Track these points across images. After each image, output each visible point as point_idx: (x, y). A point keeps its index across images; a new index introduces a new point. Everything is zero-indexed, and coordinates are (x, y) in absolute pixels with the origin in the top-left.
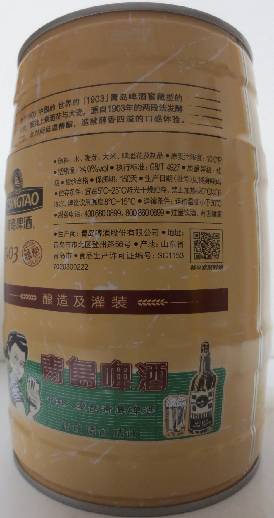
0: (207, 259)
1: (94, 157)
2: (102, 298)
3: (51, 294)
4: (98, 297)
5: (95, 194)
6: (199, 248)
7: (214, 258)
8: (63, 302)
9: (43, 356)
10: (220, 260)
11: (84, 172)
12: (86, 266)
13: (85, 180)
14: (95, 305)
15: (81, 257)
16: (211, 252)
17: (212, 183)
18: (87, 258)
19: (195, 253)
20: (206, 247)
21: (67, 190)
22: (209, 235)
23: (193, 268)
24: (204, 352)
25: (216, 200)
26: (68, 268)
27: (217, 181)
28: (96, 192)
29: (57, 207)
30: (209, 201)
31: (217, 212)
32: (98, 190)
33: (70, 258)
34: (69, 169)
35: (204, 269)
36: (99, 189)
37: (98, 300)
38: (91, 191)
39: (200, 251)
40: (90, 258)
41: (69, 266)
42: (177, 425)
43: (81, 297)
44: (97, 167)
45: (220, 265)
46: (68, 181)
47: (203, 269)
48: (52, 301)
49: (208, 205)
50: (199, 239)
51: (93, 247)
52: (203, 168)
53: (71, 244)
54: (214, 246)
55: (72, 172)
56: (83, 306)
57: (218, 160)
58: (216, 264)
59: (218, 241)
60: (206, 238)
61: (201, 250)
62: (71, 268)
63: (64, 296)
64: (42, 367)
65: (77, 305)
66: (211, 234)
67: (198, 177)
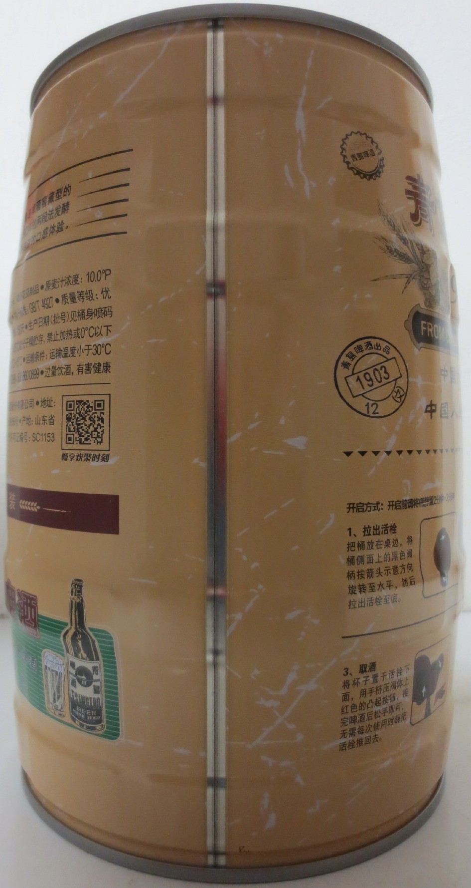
0: (84, 443)
6: (73, 425)
7: (94, 442)
10: (104, 445)
16: (89, 433)
17: (97, 317)
19: (67, 435)
20: (82, 424)
22: (86, 404)
23: (64, 457)
24: (75, 595)
25: (101, 344)
27: (105, 311)
30: (90, 347)
31: (102, 364)
35: (79, 461)
39: (73, 430)
42: (56, 699)
45: (104, 454)
47: (77, 460)
49: (87, 355)
50: (72, 412)
52: (81, 294)
54: (94, 421)
57: (103, 275)
58: (97, 453)
59: (101, 413)
60: (83, 409)
61: (74, 428)
66: (90, 402)
67: (77, 311)
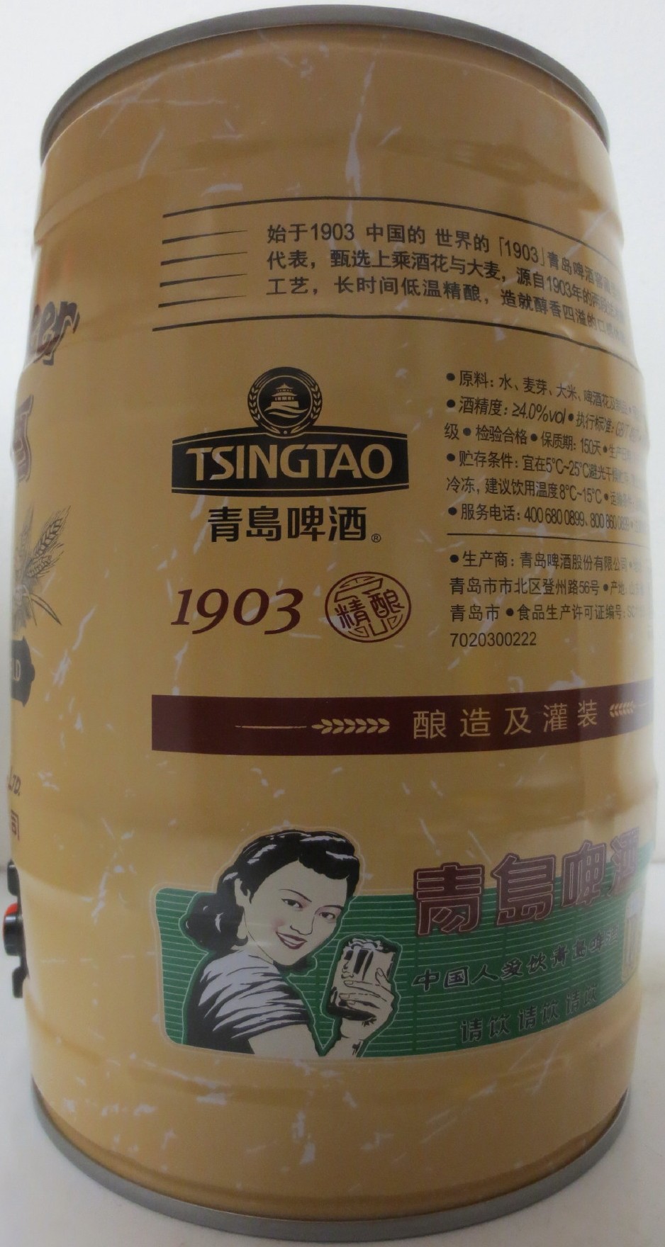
1: (542, 386)
2: (563, 708)
3: (441, 711)
4: (556, 706)
5: (542, 470)
8: (477, 727)
9: (420, 874)
11: (521, 415)
12: (533, 635)
13: (521, 435)
14: (550, 726)
15: (521, 615)
18: (534, 618)
21: (482, 454)
26: (491, 642)
28: (544, 468)
29: (456, 490)
32: (548, 463)
33: (496, 618)
34: (489, 403)
36: (549, 461)
37: (556, 714)
38: (534, 462)
40: (540, 618)
41: (495, 639)
43: (521, 711)
44: (547, 412)
46: (482, 430)
48: (444, 729)
51: (545, 594)
53: (498, 584)
55: (494, 410)
56: (525, 730)
62: (500, 643)
63: (481, 713)
64: (418, 902)
65: (511, 730)
